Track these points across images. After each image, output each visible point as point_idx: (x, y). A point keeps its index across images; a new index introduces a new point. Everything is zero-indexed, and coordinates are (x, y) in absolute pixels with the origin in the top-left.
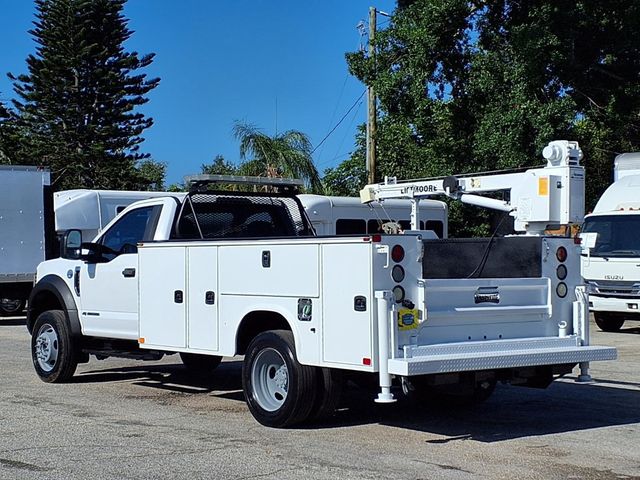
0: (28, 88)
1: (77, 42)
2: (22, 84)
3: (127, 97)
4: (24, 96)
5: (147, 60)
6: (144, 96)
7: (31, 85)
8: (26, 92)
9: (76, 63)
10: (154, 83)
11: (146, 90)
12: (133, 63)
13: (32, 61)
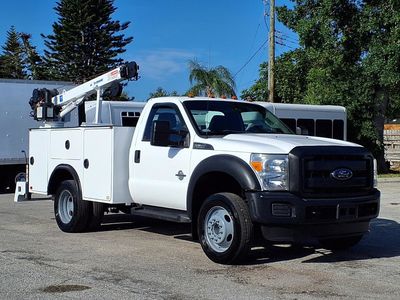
0: (53, 43)
1: (83, 14)
2: (50, 41)
3: (113, 49)
4: (51, 48)
5: (125, 26)
6: (123, 48)
7: (55, 41)
8: (52, 46)
9: (83, 27)
10: (129, 40)
11: (124, 44)
12: (117, 27)
13: (56, 27)
